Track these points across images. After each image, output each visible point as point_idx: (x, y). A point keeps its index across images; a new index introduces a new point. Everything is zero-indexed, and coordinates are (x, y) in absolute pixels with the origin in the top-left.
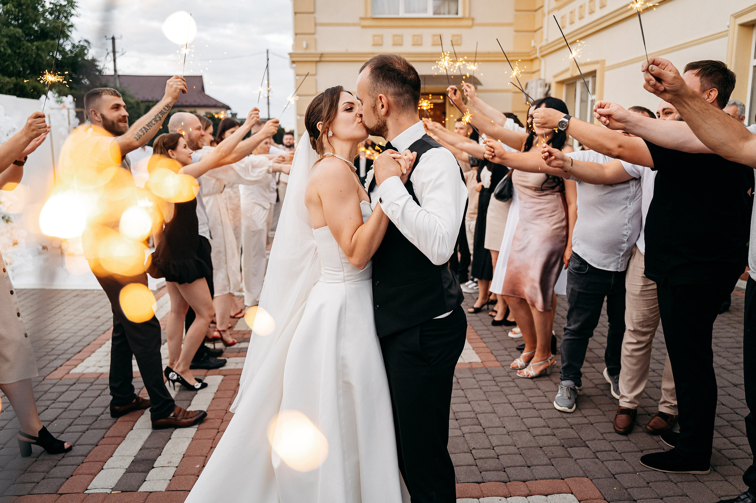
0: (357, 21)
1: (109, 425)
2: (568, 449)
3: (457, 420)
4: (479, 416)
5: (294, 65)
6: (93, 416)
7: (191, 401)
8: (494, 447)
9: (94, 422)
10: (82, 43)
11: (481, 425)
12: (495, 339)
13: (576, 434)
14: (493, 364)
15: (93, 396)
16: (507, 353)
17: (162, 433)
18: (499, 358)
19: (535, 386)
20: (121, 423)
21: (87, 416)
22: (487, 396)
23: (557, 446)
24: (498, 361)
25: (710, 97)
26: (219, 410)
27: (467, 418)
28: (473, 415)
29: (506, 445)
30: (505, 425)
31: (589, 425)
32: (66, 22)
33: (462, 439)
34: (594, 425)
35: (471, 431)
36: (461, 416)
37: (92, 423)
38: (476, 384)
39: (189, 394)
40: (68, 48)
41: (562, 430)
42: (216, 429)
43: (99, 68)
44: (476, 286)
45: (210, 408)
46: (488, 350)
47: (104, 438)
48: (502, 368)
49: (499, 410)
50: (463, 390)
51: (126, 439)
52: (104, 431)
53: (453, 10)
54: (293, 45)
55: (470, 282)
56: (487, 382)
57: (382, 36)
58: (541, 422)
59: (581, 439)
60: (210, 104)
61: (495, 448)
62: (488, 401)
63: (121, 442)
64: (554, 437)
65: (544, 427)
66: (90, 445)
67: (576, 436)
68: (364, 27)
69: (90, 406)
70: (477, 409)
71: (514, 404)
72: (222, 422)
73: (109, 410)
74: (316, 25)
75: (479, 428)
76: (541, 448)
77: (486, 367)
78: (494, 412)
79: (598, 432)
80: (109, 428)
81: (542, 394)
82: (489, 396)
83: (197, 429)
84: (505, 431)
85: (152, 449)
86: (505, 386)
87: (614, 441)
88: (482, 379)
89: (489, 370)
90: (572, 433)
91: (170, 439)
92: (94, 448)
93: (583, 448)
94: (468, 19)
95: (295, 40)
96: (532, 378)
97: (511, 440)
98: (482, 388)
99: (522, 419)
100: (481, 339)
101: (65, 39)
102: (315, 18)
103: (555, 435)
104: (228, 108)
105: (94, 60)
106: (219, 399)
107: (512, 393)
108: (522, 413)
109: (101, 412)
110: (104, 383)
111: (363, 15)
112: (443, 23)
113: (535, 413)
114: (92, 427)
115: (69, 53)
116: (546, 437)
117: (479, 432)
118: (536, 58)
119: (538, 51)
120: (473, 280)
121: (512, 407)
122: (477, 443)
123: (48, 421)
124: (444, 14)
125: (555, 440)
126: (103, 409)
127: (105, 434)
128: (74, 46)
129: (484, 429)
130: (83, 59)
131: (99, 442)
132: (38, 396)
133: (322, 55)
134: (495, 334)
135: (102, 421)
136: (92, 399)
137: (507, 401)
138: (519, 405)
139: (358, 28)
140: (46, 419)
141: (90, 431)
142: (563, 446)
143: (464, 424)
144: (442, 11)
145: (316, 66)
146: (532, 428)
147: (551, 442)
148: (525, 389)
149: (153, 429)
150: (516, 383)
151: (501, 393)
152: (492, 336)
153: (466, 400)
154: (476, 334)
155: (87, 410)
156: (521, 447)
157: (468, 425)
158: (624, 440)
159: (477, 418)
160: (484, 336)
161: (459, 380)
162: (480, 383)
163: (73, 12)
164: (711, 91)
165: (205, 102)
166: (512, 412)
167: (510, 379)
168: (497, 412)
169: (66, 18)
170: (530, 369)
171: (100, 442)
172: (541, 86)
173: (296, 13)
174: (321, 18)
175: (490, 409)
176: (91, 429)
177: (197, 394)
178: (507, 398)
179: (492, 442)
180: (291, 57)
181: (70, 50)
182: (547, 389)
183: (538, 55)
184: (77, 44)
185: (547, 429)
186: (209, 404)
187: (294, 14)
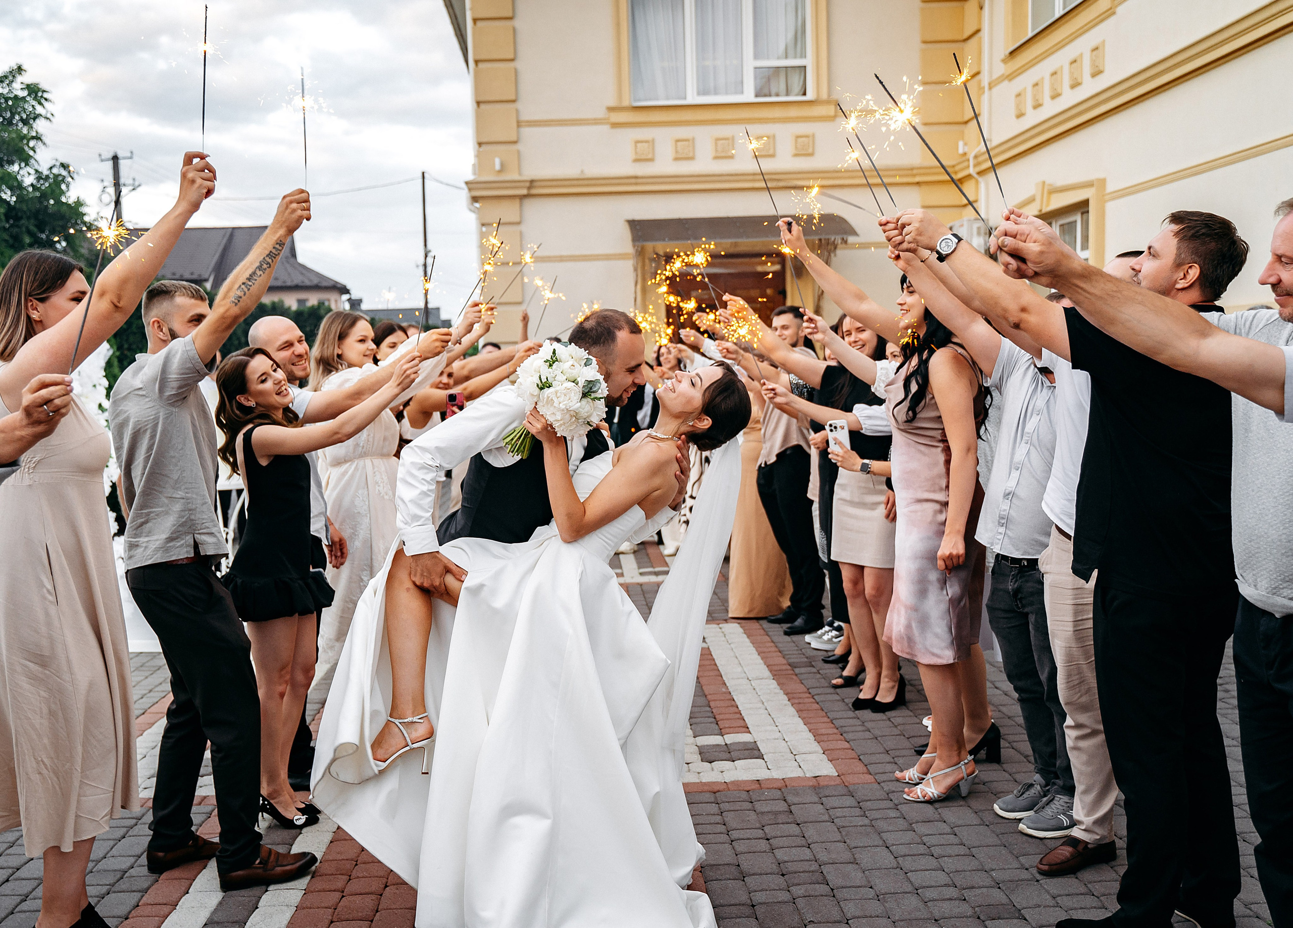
0: (601, 113)
1: (146, 885)
2: (987, 923)
3: (783, 875)
4: (825, 869)
5: (477, 205)
6: (115, 871)
7: (292, 845)
8: (848, 920)
9: (118, 881)
10: (55, 171)
11: (828, 884)
12: (867, 735)
13: (1005, 897)
14: (859, 778)
15: (113, 837)
16: (888, 758)
17: (243, 896)
18: (872, 768)
19: (937, 816)
20: (167, 883)
21: (105, 871)
22: (844, 833)
23: (967, 917)
24: (870, 774)
25: (1188, 277)
26: (343, 860)
27: (802, 872)
28: (815, 867)
29: (871, 917)
30: (873, 883)
31: (1032, 883)
32: (25, 131)
33: (791, 907)
34: (1041, 882)
35: (807, 894)
36: (791, 869)
37: (115, 883)
38: (823, 814)
39: (285, 834)
40: (28, 180)
41: (978, 891)
42: (338, 891)
43: (86, 219)
44: (837, 637)
45: (327, 857)
46: (852, 754)
47: (138, 906)
48: (876, 786)
49: (865, 858)
50: (798, 824)
51: (177, 908)
52: (140, 894)
53: (796, 86)
54: (474, 165)
55: (827, 628)
56: (845, 809)
57: (652, 143)
58: (942, 878)
59: (1014, 906)
60: (308, 283)
61: (849, 922)
62: (845, 842)
63: (170, 913)
64: (962, 903)
65: (946, 885)
66: (114, 917)
67: (1004, 900)
68: (615, 125)
69: (109, 855)
70: (823, 856)
71: (893, 848)
72: (350, 879)
73: (146, 859)
74: (519, 124)
75: (823, 889)
76: (936, 920)
77: (846, 784)
78: (854, 862)
79: (1046, 894)
80: (146, 891)
81: (948, 830)
82: (846, 835)
83: (304, 892)
84: (871, 893)
85: (226, 924)
86: (880, 816)
87: (1076, 909)
88: (836, 805)
89: (851, 789)
90: (998, 896)
91: (257, 908)
92: (122, 922)
93: (1015, 921)
94: (828, 102)
95: (478, 156)
96: (931, 802)
97: (882, 908)
98: (835, 821)
99: (906, 873)
100: (842, 735)
101: (23, 165)
102: (517, 111)
103: (965, 900)
104: (344, 290)
105: (79, 203)
106: (343, 842)
107: (890, 828)
108: (907, 863)
109: (128, 864)
110: (130, 816)
111: (612, 103)
112: (777, 113)
113: (932, 863)
114: (116, 888)
115: (30, 189)
116: (948, 902)
117: (822, 896)
118: (969, 176)
119: (972, 163)
120: (831, 624)
121: (890, 853)
122: (817, 913)
123: (35, 879)
124: (777, 95)
125: (965, 909)
126: (132, 860)
127: (140, 900)
128: (39, 176)
129: (832, 890)
130: (58, 202)
131: (130, 912)
132: (14, 839)
133: (532, 183)
134: (869, 725)
135: (132, 879)
136: (112, 843)
137: (881, 843)
138: (903, 850)
139: (606, 128)
140: (32, 876)
141: (113, 894)
142: (979, 918)
143: (796, 882)
144: (773, 91)
145: (521, 205)
146: (924, 887)
147: (956, 911)
148: (917, 822)
149: (225, 892)
150: (901, 812)
151: (869, 829)
152: (861, 728)
153: (804, 842)
154: (832, 725)
155: (104, 861)
156: (898, 920)
157: (805, 884)
158: (1095, 908)
159: (822, 872)
160: (846, 729)
161: (793, 808)
162: (831, 812)
163: (39, 109)
164: (1190, 267)
165: (297, 279)
166: (889, 861)
167: (890, 804)
168: (859, 862)
169: (25, 122)
170: (928, 785)
171: (133, 912)
172: (979, 234)
173: (478, 103)
174: (529, 110)
175: (847, 856)
176: (115, 892)
177: (301, 833)
178: (881, 838)
179: (845, 911)
180: (470, 190)
181: (32, 185)
182: (960, 822)
183: (972, 171)
184: (46, 172)
185: (952, 889)
186: (324, 850)
187: (475, 105)
